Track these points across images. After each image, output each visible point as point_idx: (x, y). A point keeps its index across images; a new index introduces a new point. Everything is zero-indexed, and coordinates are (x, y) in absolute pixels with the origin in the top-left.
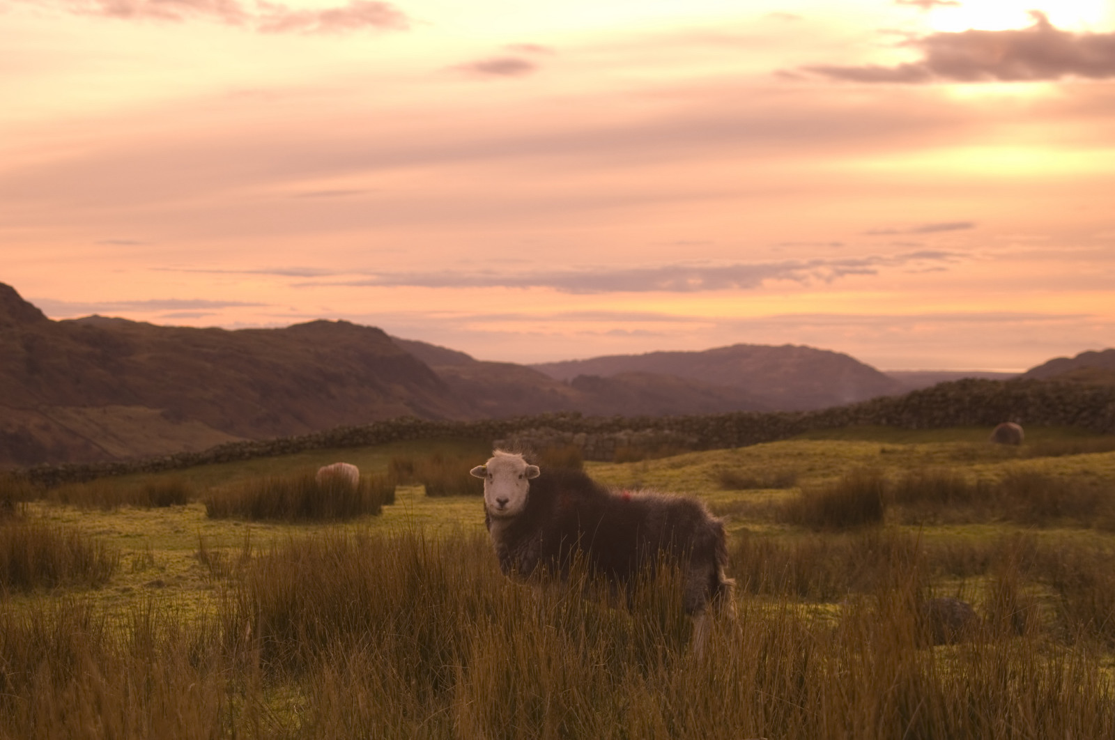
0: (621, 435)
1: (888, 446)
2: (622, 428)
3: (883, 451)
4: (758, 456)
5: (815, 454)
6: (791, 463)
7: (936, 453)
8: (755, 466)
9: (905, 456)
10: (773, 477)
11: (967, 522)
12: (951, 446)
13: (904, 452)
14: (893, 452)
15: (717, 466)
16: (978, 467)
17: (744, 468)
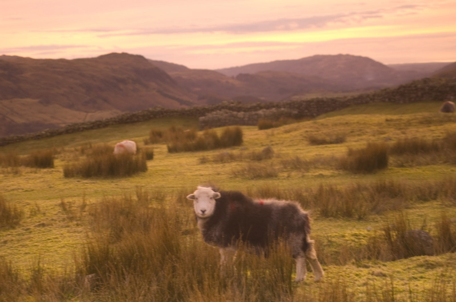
0: (261, 112)
1: (389, 117)
2: (261, 108)
3: (387, 120)
4: (327, 125)
5: (354, 123)
6: (343, 128)
7: (412, 120)
8: (325, 131)
9: (397, 122)
10: (334, 137)
11: (428, 164)
12: (420, 115)
13: (397, 120)
14: (391, 120)
16: (433, 128)
17: (320, 132)
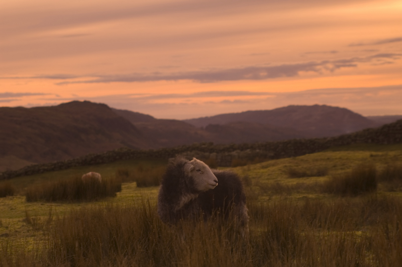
0: (234, 153)
2: (234, 149)
4: (307, 160)
5: (336, 159)
6: (324, 163)
7: (399, 156)
8: (306, 166)
10: (315, 171)
13: (382, 155)
14: (377, 156)
15: (286, 166)
17: (300, 167)
